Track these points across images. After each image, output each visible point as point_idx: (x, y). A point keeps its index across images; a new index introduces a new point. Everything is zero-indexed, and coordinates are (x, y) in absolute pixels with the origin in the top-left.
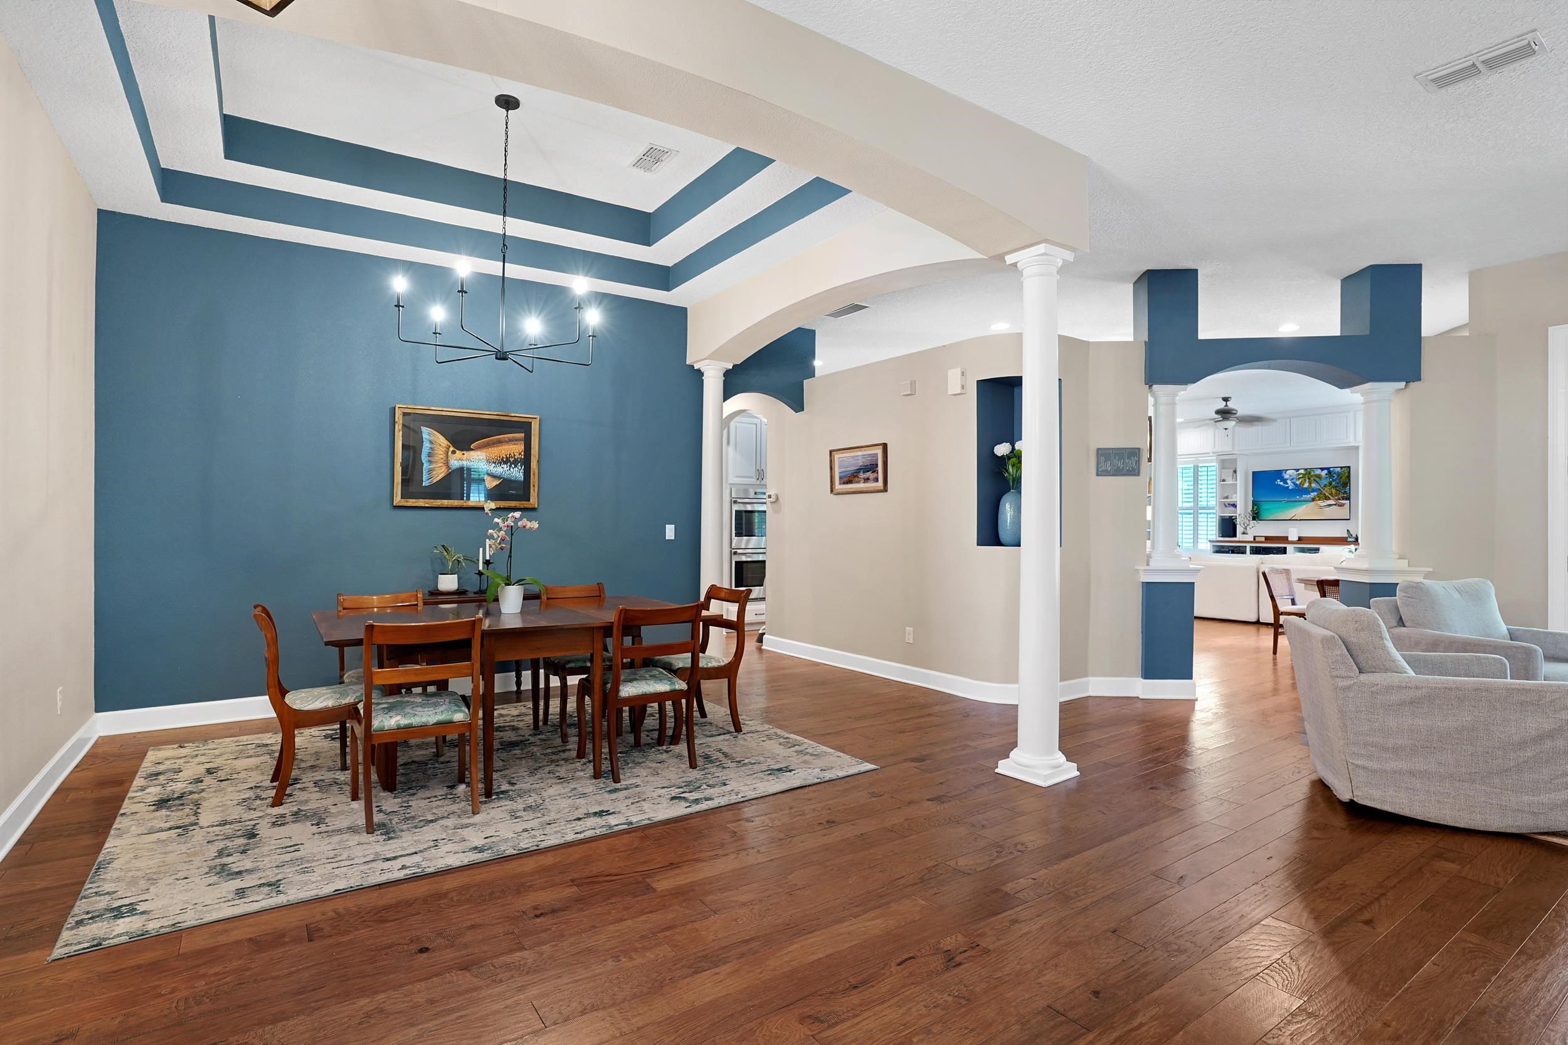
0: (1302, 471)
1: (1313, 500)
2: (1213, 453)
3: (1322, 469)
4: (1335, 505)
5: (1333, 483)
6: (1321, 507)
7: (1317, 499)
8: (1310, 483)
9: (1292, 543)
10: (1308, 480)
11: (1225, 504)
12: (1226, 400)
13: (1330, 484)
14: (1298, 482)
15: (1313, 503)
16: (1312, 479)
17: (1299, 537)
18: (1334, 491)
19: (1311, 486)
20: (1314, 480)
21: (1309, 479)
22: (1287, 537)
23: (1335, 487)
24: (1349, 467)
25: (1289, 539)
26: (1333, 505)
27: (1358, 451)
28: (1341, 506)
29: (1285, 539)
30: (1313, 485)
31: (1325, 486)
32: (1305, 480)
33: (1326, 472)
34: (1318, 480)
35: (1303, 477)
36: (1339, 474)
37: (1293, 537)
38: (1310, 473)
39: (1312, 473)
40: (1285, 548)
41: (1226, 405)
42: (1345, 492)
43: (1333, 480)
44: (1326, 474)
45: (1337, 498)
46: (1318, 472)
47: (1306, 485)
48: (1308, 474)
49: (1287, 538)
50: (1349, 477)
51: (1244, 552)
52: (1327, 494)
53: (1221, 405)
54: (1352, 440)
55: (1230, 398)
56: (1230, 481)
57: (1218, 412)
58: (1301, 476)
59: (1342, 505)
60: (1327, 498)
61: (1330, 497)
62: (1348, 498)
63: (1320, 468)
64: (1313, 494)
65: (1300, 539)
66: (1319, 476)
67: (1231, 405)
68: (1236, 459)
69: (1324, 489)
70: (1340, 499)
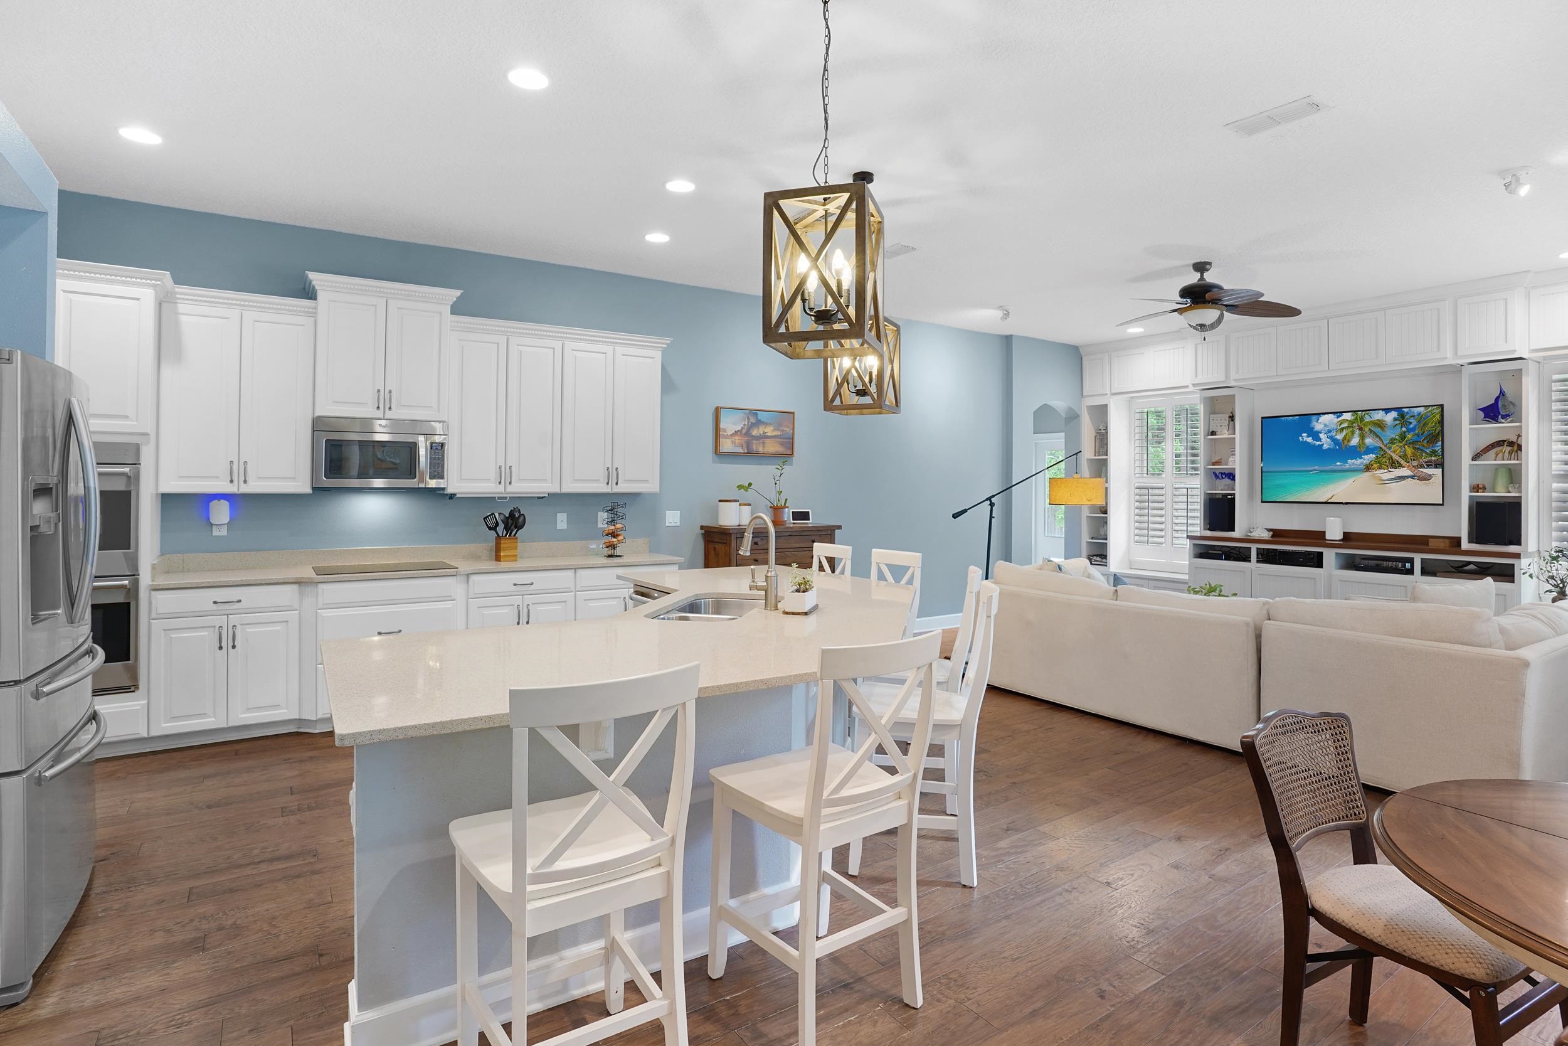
0: (1347, 416)
1: (1368, 468)
2: (1194, 385)
3: (1387, 410)
4: (1412, 477)
5: (1409, 436)
6: (1383, 482)
7: (1375, 466)
8: (1362, 437)
9: (1332, 545)
10: (1357, 432)
11: (1215, 474)
12: (1201, 267)
13: (1403, 437)
14: (1339, 437)
15: (1368, 474)
16: (1366, 429)
17: (1344, 533)
18: (1409, 451)
19: (1363, 443)
20: (1371, 431)
21: (1361, 429)
22: (1324, 532)
23: (1412, 443)
24: (1442, 406)
25: (1327, 537)
26: (1408, 477)
27: (1461, 373)
28: (1425, 480)
29: (1319, 537)
30: (1369, 441)
31: (1392, 441)
32: (1353, 432)
33: (1394, 414)
34: (1377, 430)
35: (1348, 427)
36: (1421, 418)
37: (1334, 533)
38: (1362, 419)
39: (1367, 419)
40: (1320, 555)
41: (1202, 278)
42: (1434, 452)
43: (1409, 431)
44: (1395, 419)
45: (1415, 463)
46: (1379, 416)
47: (1355, 441)
48: (1360, 419)
49: (1322, 534)
50: (1441, 422)
51: (1247, 559)
52: (1395, 457)
53: (1193, 278)
54: (1449, 354)
55: (1210, 263)
56: (1224, 434)
57: (1186, 292)
58: (1346, 425)
59: (1426, 478)
60: (1395, 464)
61: (1402, 462)
62: (1440, 464)
63: (1382, 410)
64: (1368, 458)
65: (1348, 538)
66: (1380, 424)
67: (1210, 277)
68: (1233, 396)
69: (1390, 448)
70: (1421, 466)
